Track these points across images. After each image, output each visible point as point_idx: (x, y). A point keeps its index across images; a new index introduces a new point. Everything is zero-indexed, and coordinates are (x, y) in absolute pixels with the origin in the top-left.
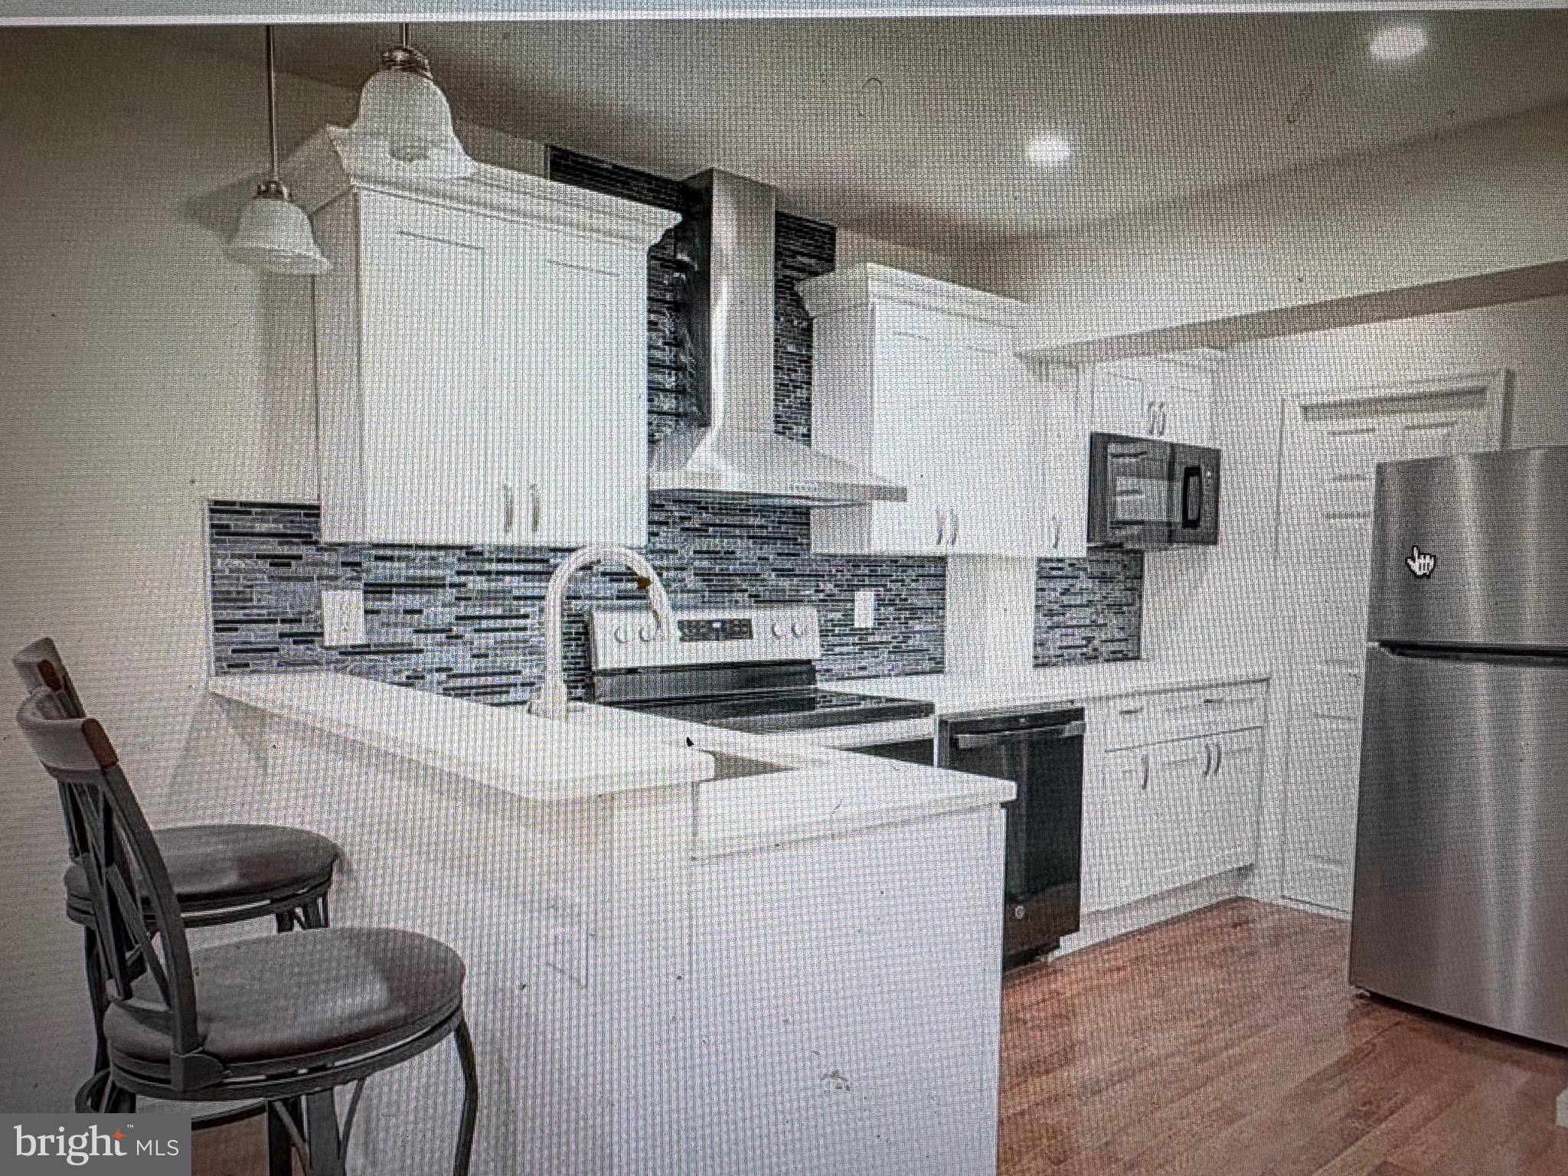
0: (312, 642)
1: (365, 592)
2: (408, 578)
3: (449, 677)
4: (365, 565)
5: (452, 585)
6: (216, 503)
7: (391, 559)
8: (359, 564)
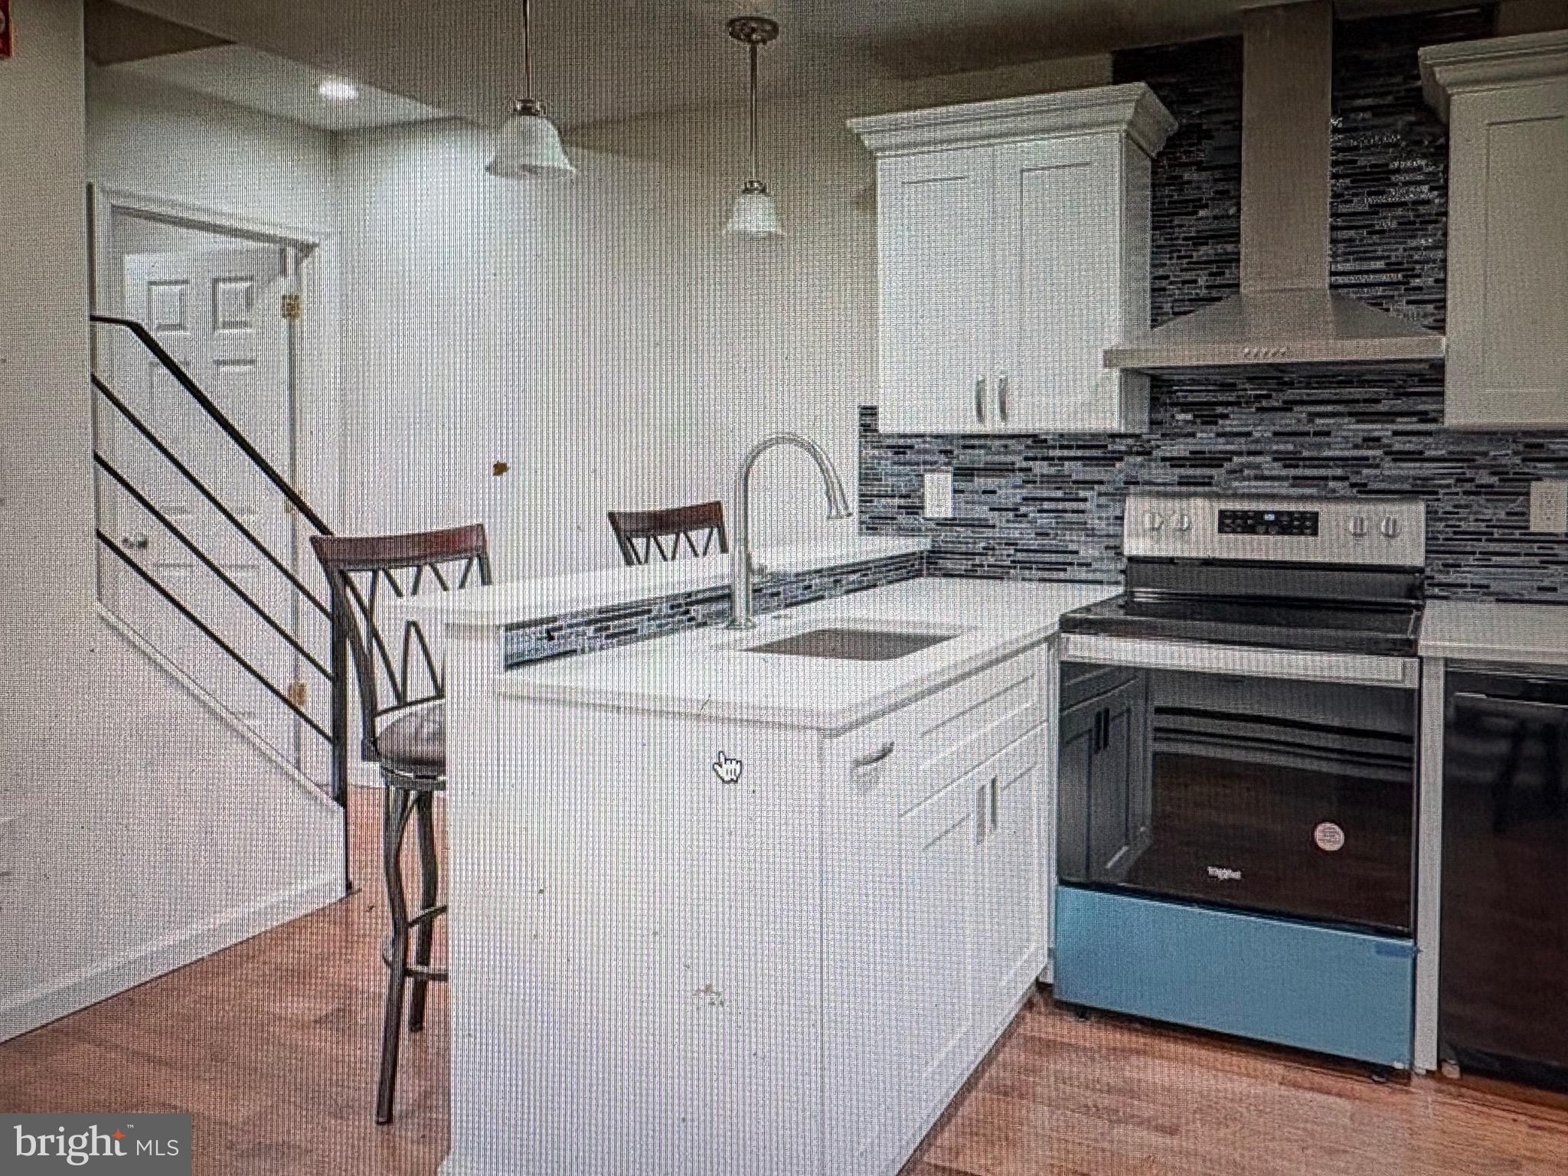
0: (917, 513)
1: (955, 475)
2: (986, 463)
3: (1016, 550)
4: (956, 452)
5: (1021, 470)
6: (865, 408)
7: (973, 447)
8: (951, 452)
